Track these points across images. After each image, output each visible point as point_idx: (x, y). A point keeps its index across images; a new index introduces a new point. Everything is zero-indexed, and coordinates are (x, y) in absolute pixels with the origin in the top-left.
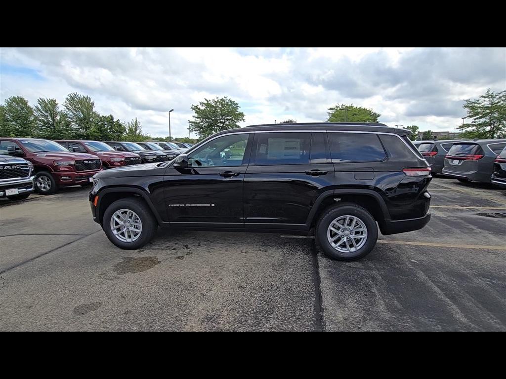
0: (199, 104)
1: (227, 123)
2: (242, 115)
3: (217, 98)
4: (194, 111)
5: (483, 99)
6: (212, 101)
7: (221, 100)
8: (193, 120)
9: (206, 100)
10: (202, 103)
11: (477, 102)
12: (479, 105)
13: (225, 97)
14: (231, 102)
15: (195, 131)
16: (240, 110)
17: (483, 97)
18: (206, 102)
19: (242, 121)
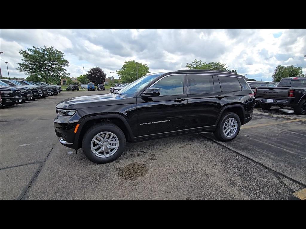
0: (27, 50)
1: (54, 66)
2: (66, 61)
3: (45, 47)
4: (22, 55)
5: (193, 63)
6: (40, 48)
7: (49, 49)
8: (22, 62)
9: (34, 47)
10: (30, 49)
11: (191, 65)
12: (191, 66)
13: (52, 47)
14: (57, 51)
15: (24, 71)
16: (65, 58)
17: (193, 62)
18: (34, 49)
19: (66, 66)
